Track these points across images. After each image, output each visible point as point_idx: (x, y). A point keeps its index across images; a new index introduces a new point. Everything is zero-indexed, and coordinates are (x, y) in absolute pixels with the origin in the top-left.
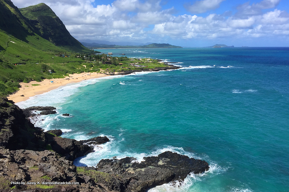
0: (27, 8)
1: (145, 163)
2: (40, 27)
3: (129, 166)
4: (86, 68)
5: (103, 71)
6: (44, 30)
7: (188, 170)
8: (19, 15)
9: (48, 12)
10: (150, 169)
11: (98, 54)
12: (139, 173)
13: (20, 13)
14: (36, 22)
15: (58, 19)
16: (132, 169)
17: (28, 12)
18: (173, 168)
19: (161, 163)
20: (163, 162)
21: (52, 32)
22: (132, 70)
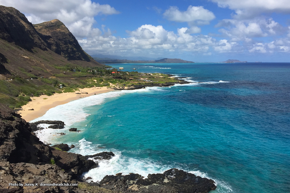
0: (41, 24)
1: (150, 180)
2: (53, 42)
3: (134, 183)
4: (96, 82)
5: (113, 85)
6: (57, 45)
7: (194, 189)
8: (33, 31)
9: (62, 28)
10: (154, 186)
11: (109, 68)
12: (142, 190)
13: (34, 29)
14: (49, 37)
15: (70, 34)
16: (136, 186)
17: (42, 28)
18: (178, 186)
19: (166, 181)
20: (168, 180)
21: (65, 47)
22: (142, 85)
